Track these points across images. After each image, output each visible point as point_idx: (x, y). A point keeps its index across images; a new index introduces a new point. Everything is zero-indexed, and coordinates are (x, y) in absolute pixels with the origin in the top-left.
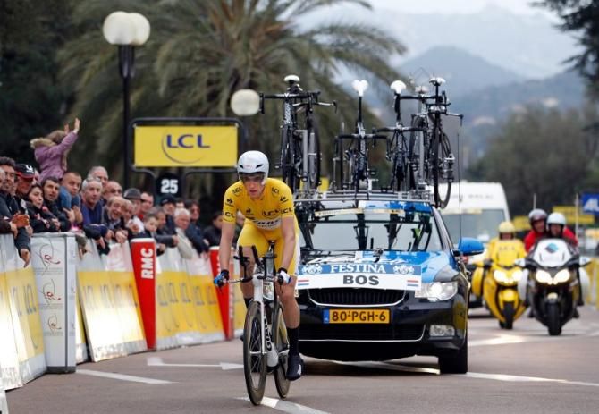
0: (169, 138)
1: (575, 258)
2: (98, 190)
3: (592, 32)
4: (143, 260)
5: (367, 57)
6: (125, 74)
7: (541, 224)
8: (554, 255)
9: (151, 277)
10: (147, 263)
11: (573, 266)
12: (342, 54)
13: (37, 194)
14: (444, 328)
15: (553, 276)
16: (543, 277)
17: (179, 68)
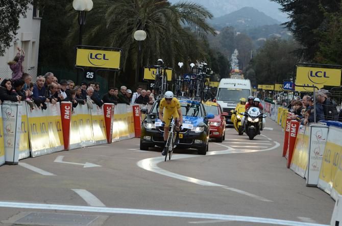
0: (91, 54)
1: (262, 114)
2: (43, 81)
3: (295, 13)
4: (66, 111)
5: (196, 18)
6: (81, 23)
7: (252, 101)
8: (255, 113)
9: (68, 118)
10: (67, 112)
11: (260, 117)
12: (186, 16)
13: (9, 84)
14: (199, 141)
15: (253, 120)
16: (250, 119)
17: (116, 17)
